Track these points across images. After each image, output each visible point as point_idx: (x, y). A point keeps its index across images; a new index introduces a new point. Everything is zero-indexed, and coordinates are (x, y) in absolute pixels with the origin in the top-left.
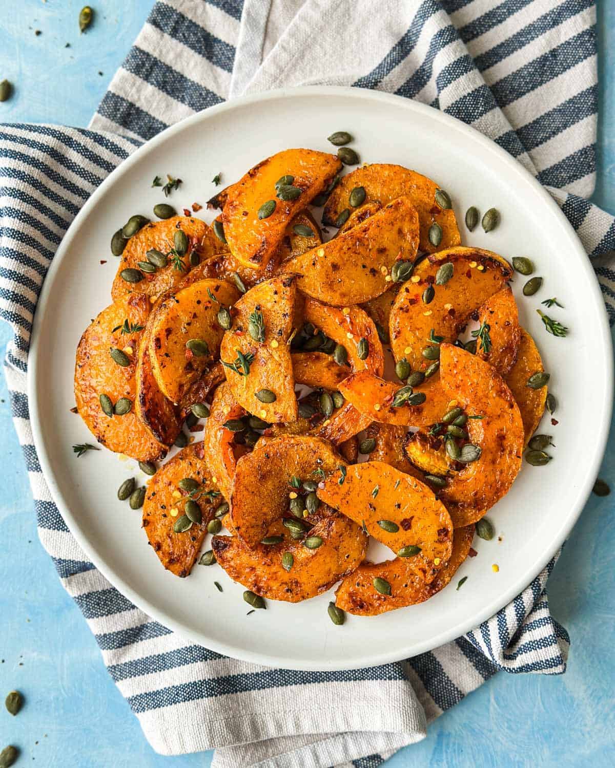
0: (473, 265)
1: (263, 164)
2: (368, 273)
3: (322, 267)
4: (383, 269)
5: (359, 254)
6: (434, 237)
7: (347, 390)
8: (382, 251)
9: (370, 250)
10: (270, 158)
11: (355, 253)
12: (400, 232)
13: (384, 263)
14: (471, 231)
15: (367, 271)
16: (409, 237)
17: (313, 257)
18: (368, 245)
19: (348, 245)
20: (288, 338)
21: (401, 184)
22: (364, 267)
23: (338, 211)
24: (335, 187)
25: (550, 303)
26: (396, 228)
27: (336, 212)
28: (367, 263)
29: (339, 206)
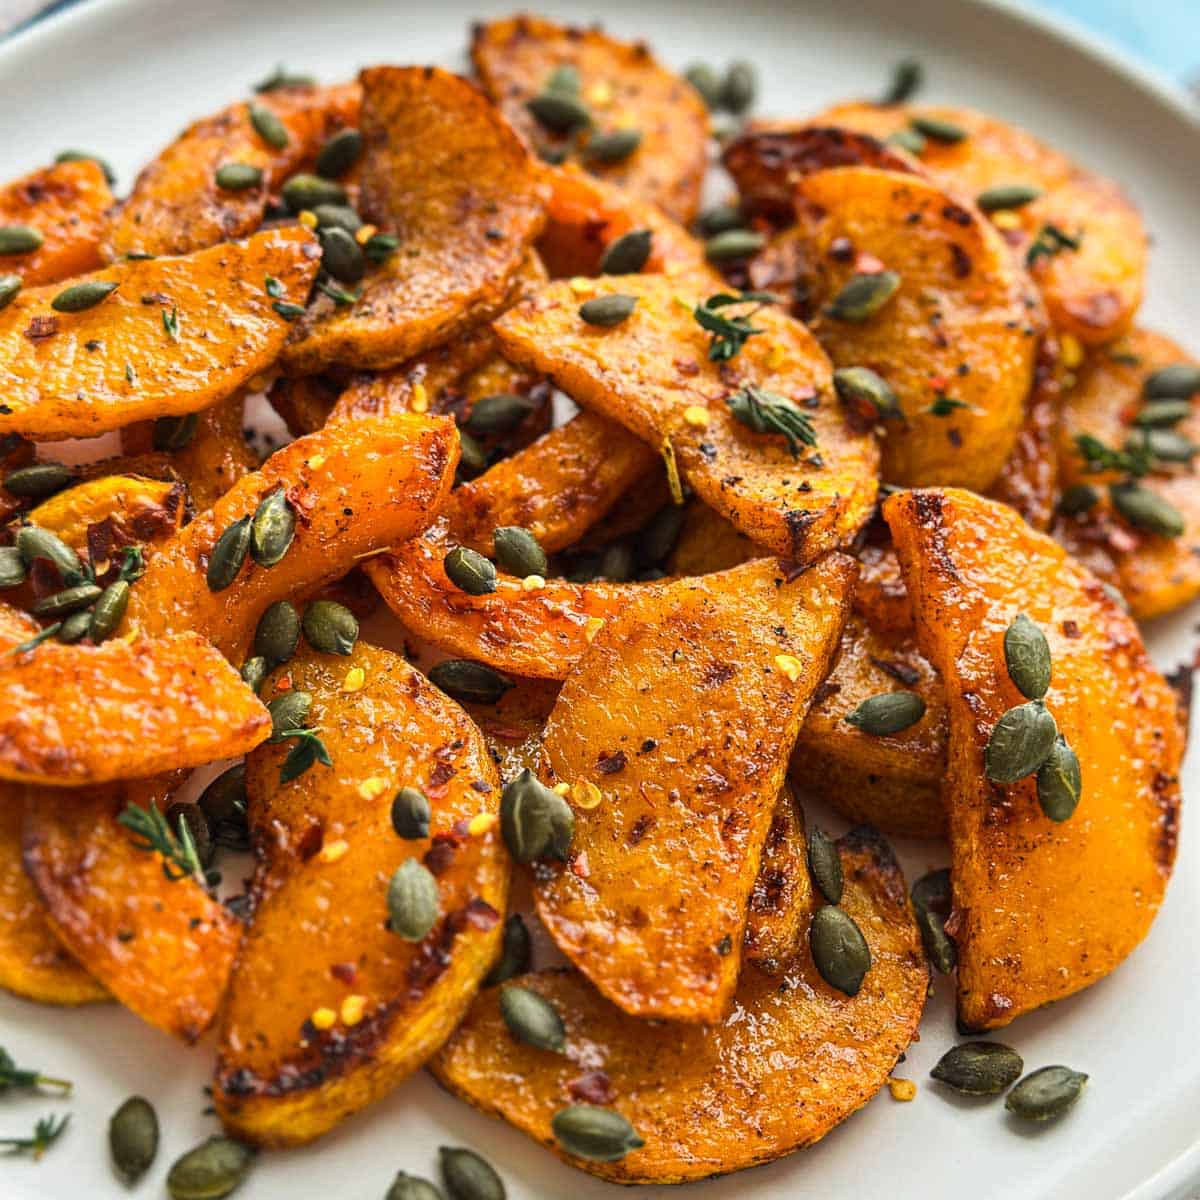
0: (353, 1008)
1: (1165, 846)
2: (623, 746)
3: (753, 645)
4: (596, 797)
5: (691, 761)
6: (530, 1008)
7: (425, 429)
8: (640, 830)
9: (672, 799)
10: (1169, 874)
11: (703, 753)
12: (637, 919)
13: (604, 813)
14: (444, 1151)
15: (630, 749)
16: (600, 929)
17: (799, 645)
18: (688, 803)
19: (742, 750)
20: (679, 458)
21: (757, 1086)
22: (649, 747)
23: (856, 888)
24: (926, 938)
25: (46, 1137)
26: (657, 914)
27: (858, 876)
28: (651, 764)
29: (867, 901)
